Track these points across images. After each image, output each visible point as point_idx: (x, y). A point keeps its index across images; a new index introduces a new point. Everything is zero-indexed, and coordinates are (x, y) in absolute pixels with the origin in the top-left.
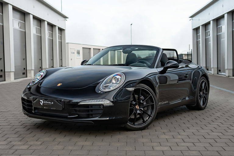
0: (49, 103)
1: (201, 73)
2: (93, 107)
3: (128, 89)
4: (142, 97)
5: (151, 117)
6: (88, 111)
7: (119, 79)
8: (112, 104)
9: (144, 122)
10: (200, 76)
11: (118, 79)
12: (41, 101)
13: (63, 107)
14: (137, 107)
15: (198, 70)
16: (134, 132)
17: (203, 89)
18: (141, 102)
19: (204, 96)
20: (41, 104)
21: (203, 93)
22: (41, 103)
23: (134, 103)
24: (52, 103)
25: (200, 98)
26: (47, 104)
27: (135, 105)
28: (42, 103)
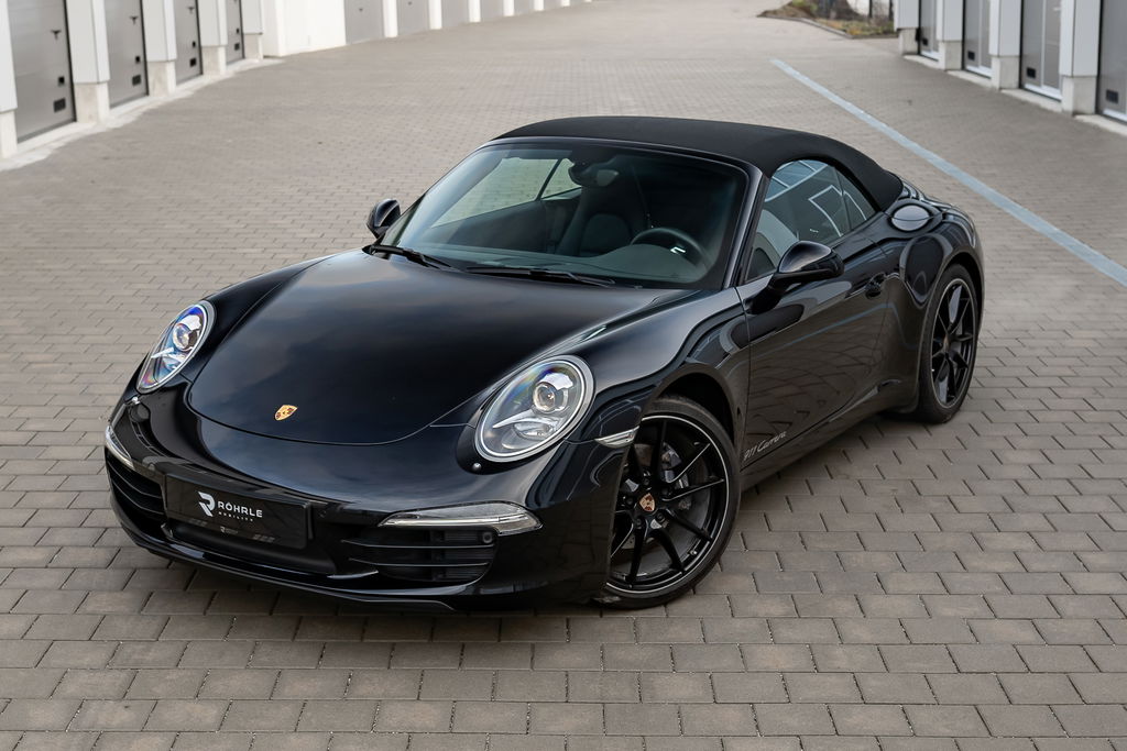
0: (244, 510)
1: (948, 250)
2: (448, 537)
3: (607, 440)
4: (670, 454)
5: (712, 541)
6: (426, 556)
7: (566, 394)
8: (531, 523)
9: (677, 565)
10: (944, 264)
11: (559, 393)
12: (204, 496)
13: (311, 536)
14: (647, 503)
15: (933, 235)
16: (633, 616)
17: (952, 320)
18: (668, 477)
19: (957, 358)
20: (208, 509)
21: (953, 340)
22: (202, 505)
23: (633, 486)
24: (259, 513)
25: (935, 374)
26: (232, 512)
27: (637, 496)
28: (212, 506)
